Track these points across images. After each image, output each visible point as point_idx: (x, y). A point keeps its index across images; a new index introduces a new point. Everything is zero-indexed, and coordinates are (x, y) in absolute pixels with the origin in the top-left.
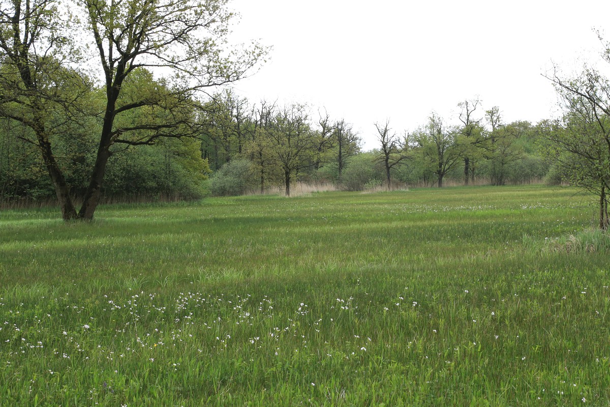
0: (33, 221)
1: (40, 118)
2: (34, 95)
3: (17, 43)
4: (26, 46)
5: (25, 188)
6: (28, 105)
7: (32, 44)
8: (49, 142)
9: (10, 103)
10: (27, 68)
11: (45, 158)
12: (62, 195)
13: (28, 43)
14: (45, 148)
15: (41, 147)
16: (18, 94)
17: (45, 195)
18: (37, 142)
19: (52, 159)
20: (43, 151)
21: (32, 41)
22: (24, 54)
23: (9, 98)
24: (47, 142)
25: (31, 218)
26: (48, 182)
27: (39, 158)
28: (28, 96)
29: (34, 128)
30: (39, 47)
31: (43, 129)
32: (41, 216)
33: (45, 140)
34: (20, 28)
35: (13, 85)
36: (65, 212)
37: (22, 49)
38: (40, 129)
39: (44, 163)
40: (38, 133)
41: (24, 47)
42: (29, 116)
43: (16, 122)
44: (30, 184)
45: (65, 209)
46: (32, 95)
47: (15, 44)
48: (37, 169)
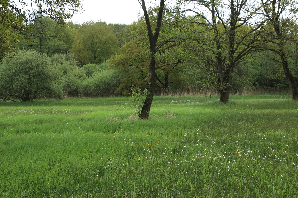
0: (277, 99)
1: (283, 49)
2: (281, 39)
3: (274, 14)
4: (278, 15)
5: (274, 84)
6: (277, 43)
7: (281, 14)
8: (287, 61)
9: (269, 43)
10: (278, 25)
11: (284, 69)
12: (292, 87)
13: (279, 13)
14: (285, 64)
15: (283, 64)
16: (273, 38)
17: (283, 86)
18: (281, 61)
19: (288, 70)
20: (284, 65)
21: (281, 12)
22: (277, 19)
23: (269, 40)
24: (286, 61)
25: (276, 98)
26: (285, 80)
27: (282, 69)
28: (277, 39)
29: (280, 55)
30: (285, 14)
31: (284, 55)
32: (281, 97)
33: (285, 60)
34: (276, 6)
35: (271, 34)
36: (294, 96)
37: (276, 16)
38: (282, 55)
39: (284, 72)
40: (282, 57)
41: (277, 15)
42: (278, 49)
43: (271, 52)
44: (276, 81)
45: (294, 94)
46: (280, 38)
47: (273, 14)
48: (280, 74)
